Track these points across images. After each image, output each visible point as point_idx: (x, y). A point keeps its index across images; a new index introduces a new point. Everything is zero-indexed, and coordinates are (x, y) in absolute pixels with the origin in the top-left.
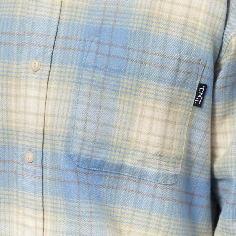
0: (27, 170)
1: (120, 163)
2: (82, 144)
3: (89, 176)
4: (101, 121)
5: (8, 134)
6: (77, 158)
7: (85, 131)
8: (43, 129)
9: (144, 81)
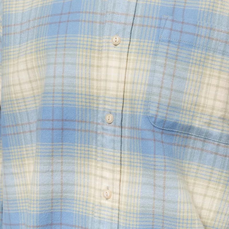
0: (107, 130)
1: (190, 124)
2: (158, 107)
3: (163, 135)
4: (174, 88)
5: (90, 99)
6: (153, 120)
7: (160, 96)
8: (123, 94)
9: (211, 54)
